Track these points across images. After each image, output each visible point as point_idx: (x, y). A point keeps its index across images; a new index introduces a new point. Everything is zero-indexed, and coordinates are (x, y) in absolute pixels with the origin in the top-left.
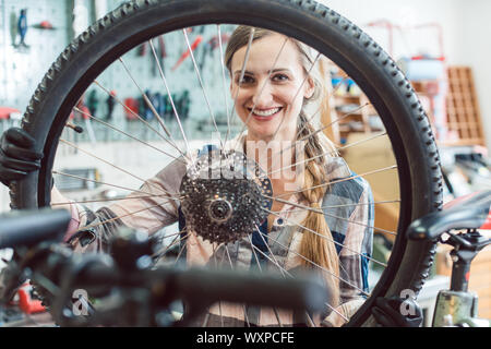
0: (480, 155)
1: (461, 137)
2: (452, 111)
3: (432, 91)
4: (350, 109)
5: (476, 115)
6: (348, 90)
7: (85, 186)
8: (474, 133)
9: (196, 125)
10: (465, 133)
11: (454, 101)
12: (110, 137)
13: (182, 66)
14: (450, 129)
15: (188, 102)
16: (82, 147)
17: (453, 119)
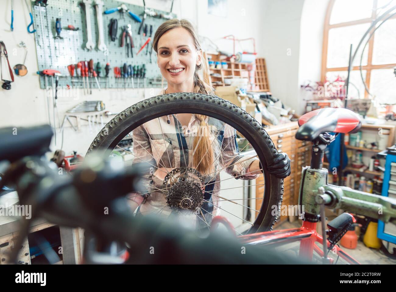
0: (270, 96)
1: (260, 89)
2: (257, 77)
3: (249, 68)
4: (216, 75)
5: (266, 79)
6: (216, 67)
7: (96, 110)
8: (265, 87)
9: (148, 81)
10: (262, 87)
11: (258, 73)
12: (107, 87)
13: (141, 52)
14: (256, 85)
15: (145, 70)
16: (94, 91)
17: (257, 80)
